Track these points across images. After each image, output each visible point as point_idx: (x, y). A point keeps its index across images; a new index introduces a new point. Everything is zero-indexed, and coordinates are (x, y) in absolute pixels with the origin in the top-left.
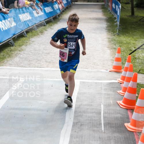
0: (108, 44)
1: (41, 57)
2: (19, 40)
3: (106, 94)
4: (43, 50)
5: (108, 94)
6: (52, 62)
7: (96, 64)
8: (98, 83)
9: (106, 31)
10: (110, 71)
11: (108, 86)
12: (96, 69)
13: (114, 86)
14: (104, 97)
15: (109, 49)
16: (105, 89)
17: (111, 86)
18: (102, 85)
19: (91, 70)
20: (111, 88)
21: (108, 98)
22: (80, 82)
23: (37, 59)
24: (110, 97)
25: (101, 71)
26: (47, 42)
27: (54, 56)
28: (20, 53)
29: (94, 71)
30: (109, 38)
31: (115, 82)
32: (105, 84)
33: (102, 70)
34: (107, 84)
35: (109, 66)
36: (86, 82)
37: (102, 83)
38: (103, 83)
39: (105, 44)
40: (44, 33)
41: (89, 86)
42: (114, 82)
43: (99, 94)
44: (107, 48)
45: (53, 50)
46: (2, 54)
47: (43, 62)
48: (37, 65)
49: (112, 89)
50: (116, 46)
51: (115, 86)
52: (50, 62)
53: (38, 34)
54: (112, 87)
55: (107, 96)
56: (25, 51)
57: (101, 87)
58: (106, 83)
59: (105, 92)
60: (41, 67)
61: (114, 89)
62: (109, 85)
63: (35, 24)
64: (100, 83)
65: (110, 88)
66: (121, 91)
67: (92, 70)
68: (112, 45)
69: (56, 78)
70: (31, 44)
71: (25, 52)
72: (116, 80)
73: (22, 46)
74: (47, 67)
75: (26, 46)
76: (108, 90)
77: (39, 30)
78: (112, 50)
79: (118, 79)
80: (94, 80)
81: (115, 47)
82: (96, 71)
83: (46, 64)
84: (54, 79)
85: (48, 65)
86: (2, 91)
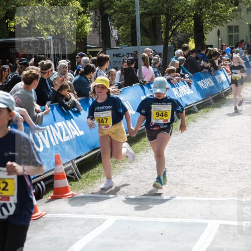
2: (139, 141)
4: (175, 160)
6: (182, 183)
22: (220, 225)
26: (188, 144)
27: (190, 171)
28: (130, 166)
36: (231, 226)
41: (234, 235)
45: (193, 160)
46: (97, 169)
52: (177, 184)
56: (140, 162)
69: (177, 217)
71: (140, 165)
73: (140, 152)
75: (147, 152)
83: (168, 188)
84: (171, 220)
85: (172, 189)
86: (62, 245)
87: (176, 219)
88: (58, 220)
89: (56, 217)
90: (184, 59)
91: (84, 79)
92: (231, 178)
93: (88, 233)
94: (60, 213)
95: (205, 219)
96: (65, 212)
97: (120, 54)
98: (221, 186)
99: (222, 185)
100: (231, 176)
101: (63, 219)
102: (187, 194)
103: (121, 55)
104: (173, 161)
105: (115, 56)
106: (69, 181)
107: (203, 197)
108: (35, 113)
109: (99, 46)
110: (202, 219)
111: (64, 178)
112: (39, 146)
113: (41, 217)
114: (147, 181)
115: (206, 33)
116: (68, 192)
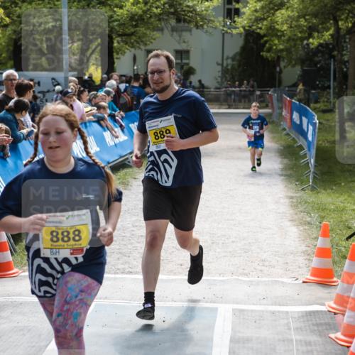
0: (291, 211)
1: (130, 246)
3: (301, 341)
4: (133, 229)
5: (306, 342)
7: (267, 263)
8: (279, 312)
9: (282, 180)
10: (304, 282)
11: (304, 321)
12: (269, 275)
13: (318, 321)
14: (297, 350)
15: (294, 225)
16: (297, 328)
17: (312, 320)
18: (288, 319)
19: (257, 279)
20: (313, 325)
21: (308, 352)
22: (233, 310)
23: (121, 251)
24: (312, 351)
25: (282, 282)
29: (265, 281)
30: (292, 198)
31: (322, 311)
32: (296, 316)
33: (285, 280)
34: (300, 315)
35: (300, 267)
36: (247, 311)
37: (287, 312)
38: (291, 312)
39: (283, 213)
40: (131, 186)
41: (255, 322)
42: (317, 311)
43: (284, 341)
44: (289, 223)
47: (135, 259)
48: (123, 266)
49: (316, 328)
50: (311, 217)
51: (322, 321)
54: (314, 322)
55: (304, 348)
57: (288, 324)
58: (298, 312)
59: (299, 337)
60: (131, 272)
61: (320, 328)
62: (305, 319)
63: (109, 163)
64: (282, 312)
65: (309, 326)
66: (339, 335)
67: (259, 279)
68: (302, 214)
69: (173, 301)
72: (323, 305)
76: (305, 332)
77: (119, 177)
78: (302, 228)
79: (327, 303)
80: (268, 305)
81: (309, 219)
82: (268, 281)
84: (168, 304)
86: (40, 335)
87: (173, 303)
88: (16, 305)
89: (12, 302)
92: (219, 252)
94: (14, 296)
95: (211, 302)
96: (20, 295)
98: (211, 262)
99: (211, 260)
100: (218, 250)
101: (21, 304)
104: (132, 231)
110: (207, 302)
111: (6, 250)
115: (117, 58)
116: (11, 269)
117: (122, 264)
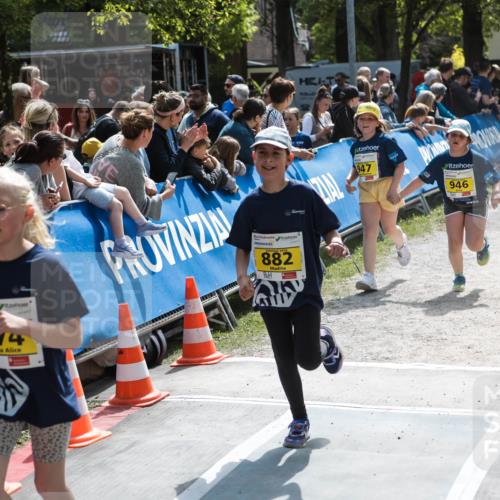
4: (423, 290)
6: (439, 337)
52: (429, 339)
53: (428, 230)
60: (387, 358)
69: (429, 405)
70: (388, 269)
73: (353, 274)
74: (413, 356)
83: (411, 346)
84: (417, 410)
85: (420, 348)
86: (200, 457)
87: (428, 409)
88: (192, 407)
89: (189, 403)
90: (442, 89)
91: (242, 129)
93: (252, 434)
94: (196, 393)
96: (205, 392)
97: (314, 79)
102: (452, 360)
103: (316, 81)
104: (420, 293)
105: (304, 84)
106: (213, 332)
107: (481, 365)
108: (146, 196)
109: (271, 63)
111: (204, 325)
112: (153, 261)
113: (158, 400)
114: (368, 333)
115: (488, 36)
116: (211, 353)
117: (380, 345)
